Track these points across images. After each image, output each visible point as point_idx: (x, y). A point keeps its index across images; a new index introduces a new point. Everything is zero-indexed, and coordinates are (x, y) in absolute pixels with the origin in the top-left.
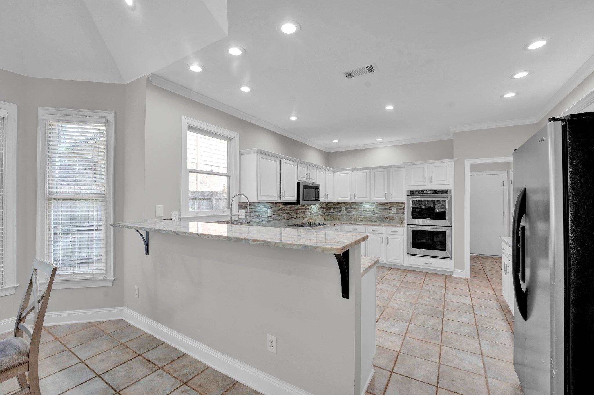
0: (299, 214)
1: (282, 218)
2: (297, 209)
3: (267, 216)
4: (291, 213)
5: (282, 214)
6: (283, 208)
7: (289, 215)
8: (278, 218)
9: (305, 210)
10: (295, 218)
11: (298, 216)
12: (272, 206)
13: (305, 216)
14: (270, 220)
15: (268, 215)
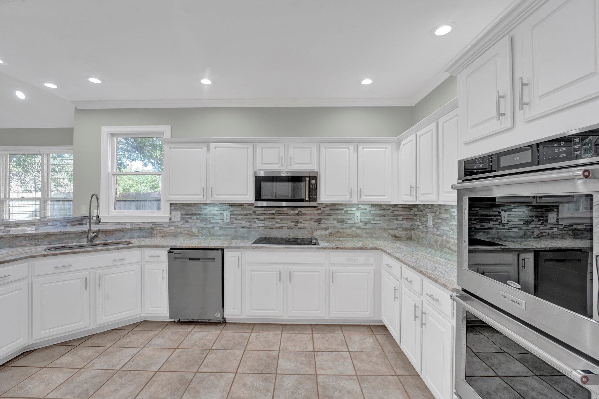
0: (303, 222)
1: (255, 225)
2: (298, 215)
3: (221, 221)
4: (280, 220)
5: (257, 220)
6: (258, 212)
7: (273, 222)
8: (247, 224)
9: (322, 217)
10: (288, 228)
11: (300, 225)
12: (231, 208)
13: (323, 226)
14: (228, 226)
15: (223, 220)
